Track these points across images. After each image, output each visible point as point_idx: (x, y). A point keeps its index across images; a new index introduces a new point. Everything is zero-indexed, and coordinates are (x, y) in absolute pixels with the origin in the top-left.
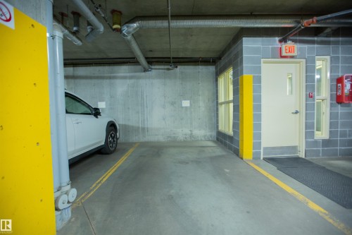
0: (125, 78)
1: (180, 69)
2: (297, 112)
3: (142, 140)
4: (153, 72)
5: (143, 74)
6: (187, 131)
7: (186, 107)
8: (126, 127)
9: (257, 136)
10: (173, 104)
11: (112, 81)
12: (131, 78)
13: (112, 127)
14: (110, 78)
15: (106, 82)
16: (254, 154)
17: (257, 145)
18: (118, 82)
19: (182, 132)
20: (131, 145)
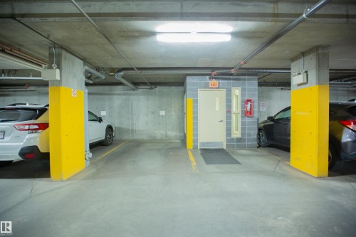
0: (120, 94)
1: (158, 89)
2: (222, 121)
3: (131, 138)
4: (140, 91)
5: (133, 92)
6: (163, 132)
7: (163, 116)
8: (120, 129)
9: (196, 135)
10: (153, 113)
11: (111, 96)
12: (124, 94)
13: (110, 128)
14: (110, 94)
15: (107, 97)
16: (194, 146)
17: (195, 141)
18: (115, 97)
19: (159, 133)
20: (122, 141)
